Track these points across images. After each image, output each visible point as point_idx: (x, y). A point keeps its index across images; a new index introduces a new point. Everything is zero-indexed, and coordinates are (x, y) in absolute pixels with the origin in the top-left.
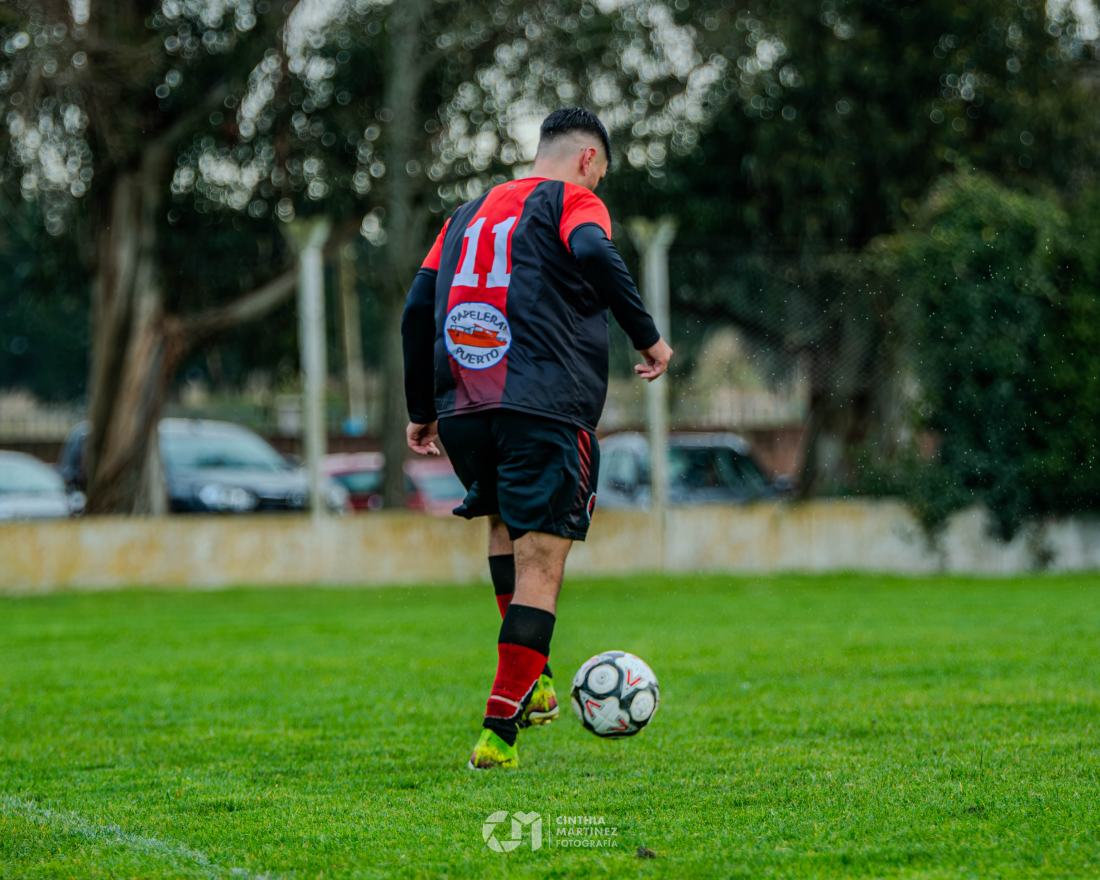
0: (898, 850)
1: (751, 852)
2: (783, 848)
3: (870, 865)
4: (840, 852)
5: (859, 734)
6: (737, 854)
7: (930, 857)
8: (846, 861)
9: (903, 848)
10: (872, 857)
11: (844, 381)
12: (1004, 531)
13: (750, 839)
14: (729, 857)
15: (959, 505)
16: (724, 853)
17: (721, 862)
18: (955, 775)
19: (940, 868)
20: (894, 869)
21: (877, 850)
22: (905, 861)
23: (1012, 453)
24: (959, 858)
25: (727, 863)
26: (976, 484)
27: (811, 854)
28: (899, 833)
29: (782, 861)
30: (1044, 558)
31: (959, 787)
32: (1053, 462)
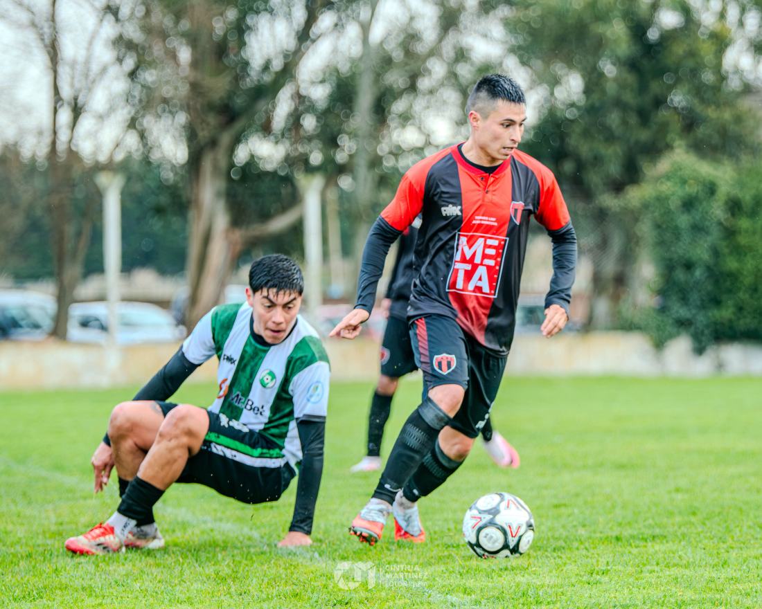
0: (648, 532)
1: (565, 534)
2: (582, 532)
3: (632, 541)
4: (614, 534)
5: (621, 467)
6: (557, 535)
7: (665, 537)
8: (618, 539)
9: (650, 532)
10: (632, 537)
11: (610, 267)
12: (699, 350)
13: (563, 526)
14: (553, 537)
15: (671, 336)
16: (550, 534)
17: (548, 539)
18: (677, 490)
19: (671, 543)
20: (645, 544)
21: (635, 533)
22: (651, 539)
23: (703, 307)
24: (681, 538)
25: (551, 540)
26: (683, 324)
27: (598, 535)
28: (647, 523)
29: (582, 539)
30: (720, 366)
31: (679, 496)
32: (725, 313)
